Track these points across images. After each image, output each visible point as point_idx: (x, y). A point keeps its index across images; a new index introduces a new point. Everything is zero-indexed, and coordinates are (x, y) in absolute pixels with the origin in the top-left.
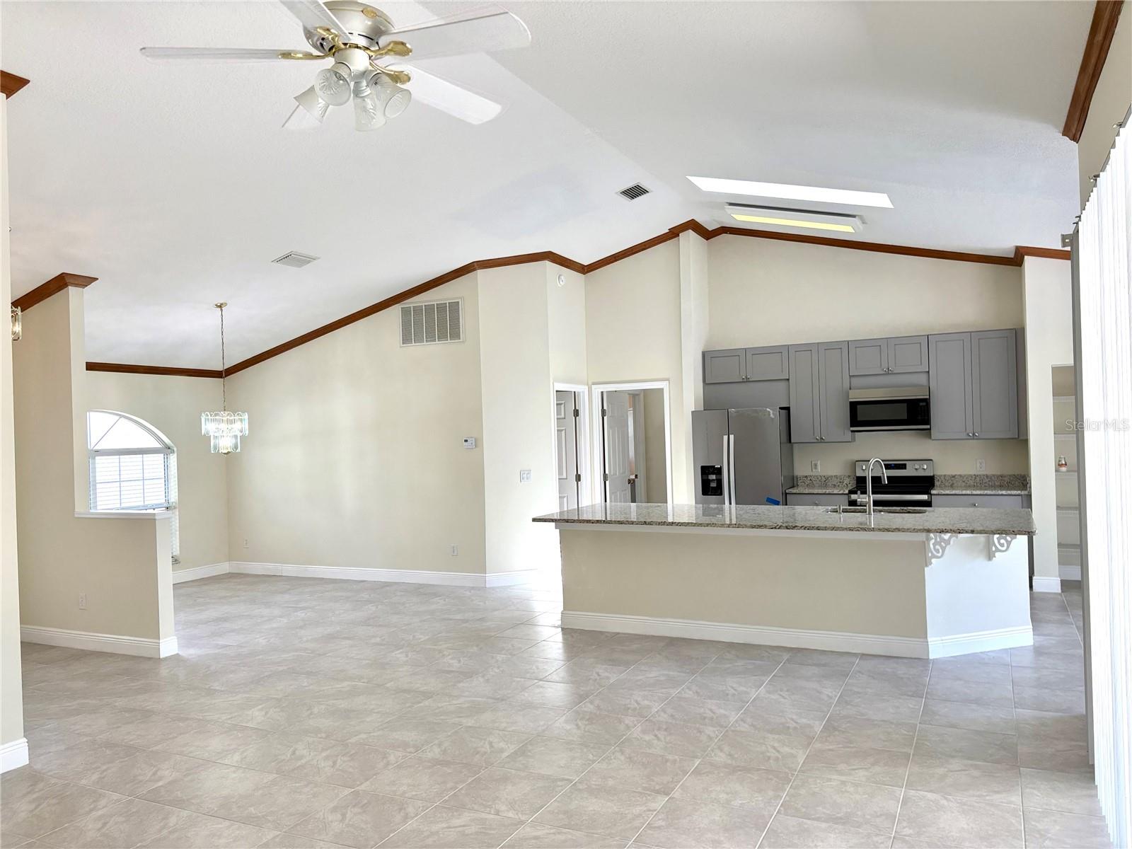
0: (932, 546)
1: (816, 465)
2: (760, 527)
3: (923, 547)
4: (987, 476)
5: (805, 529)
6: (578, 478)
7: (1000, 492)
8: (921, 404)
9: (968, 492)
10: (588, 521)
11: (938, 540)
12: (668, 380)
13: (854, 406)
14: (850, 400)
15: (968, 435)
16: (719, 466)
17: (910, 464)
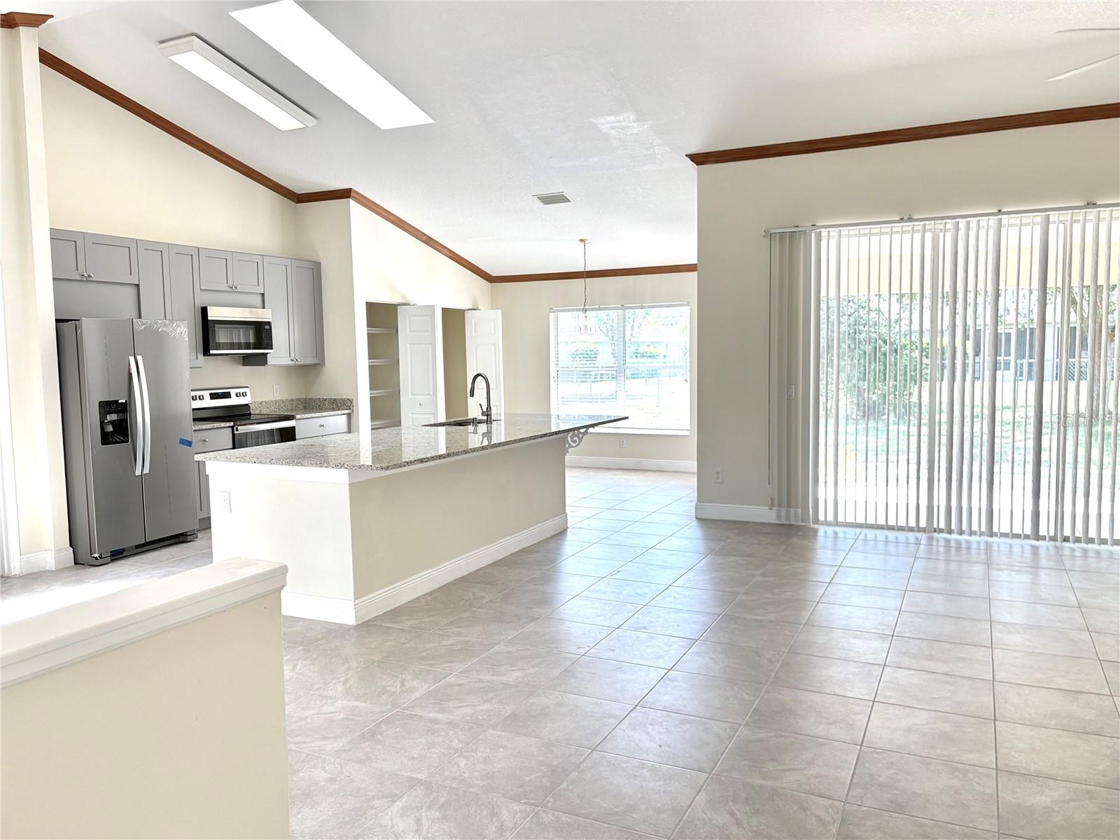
3: (564, 441)
8: (265, 327)
13: (206, 325)
14: (209, 318)
15: (292, 360)
16: (124, 401)
17: (233, 392)
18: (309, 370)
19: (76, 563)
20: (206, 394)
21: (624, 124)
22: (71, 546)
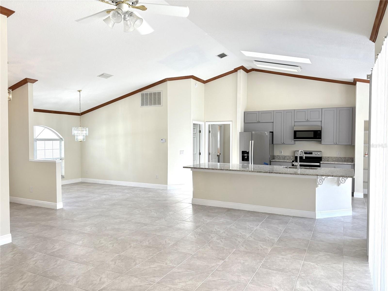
0: (318, 181)
1: (281, 152)
2: (260, 172)
3: (316, 181)
4: (340, 158)
5: (275, 173)
6: (200, 154)
7: (344, 163)
8: (318, 132)
9: (333, 163)
10: (202, 168)
11: (321, 178)
12: (232, 121)
13: (295, 132)
14: (294, 130)
15: (334, 143)
16: (247, 152)
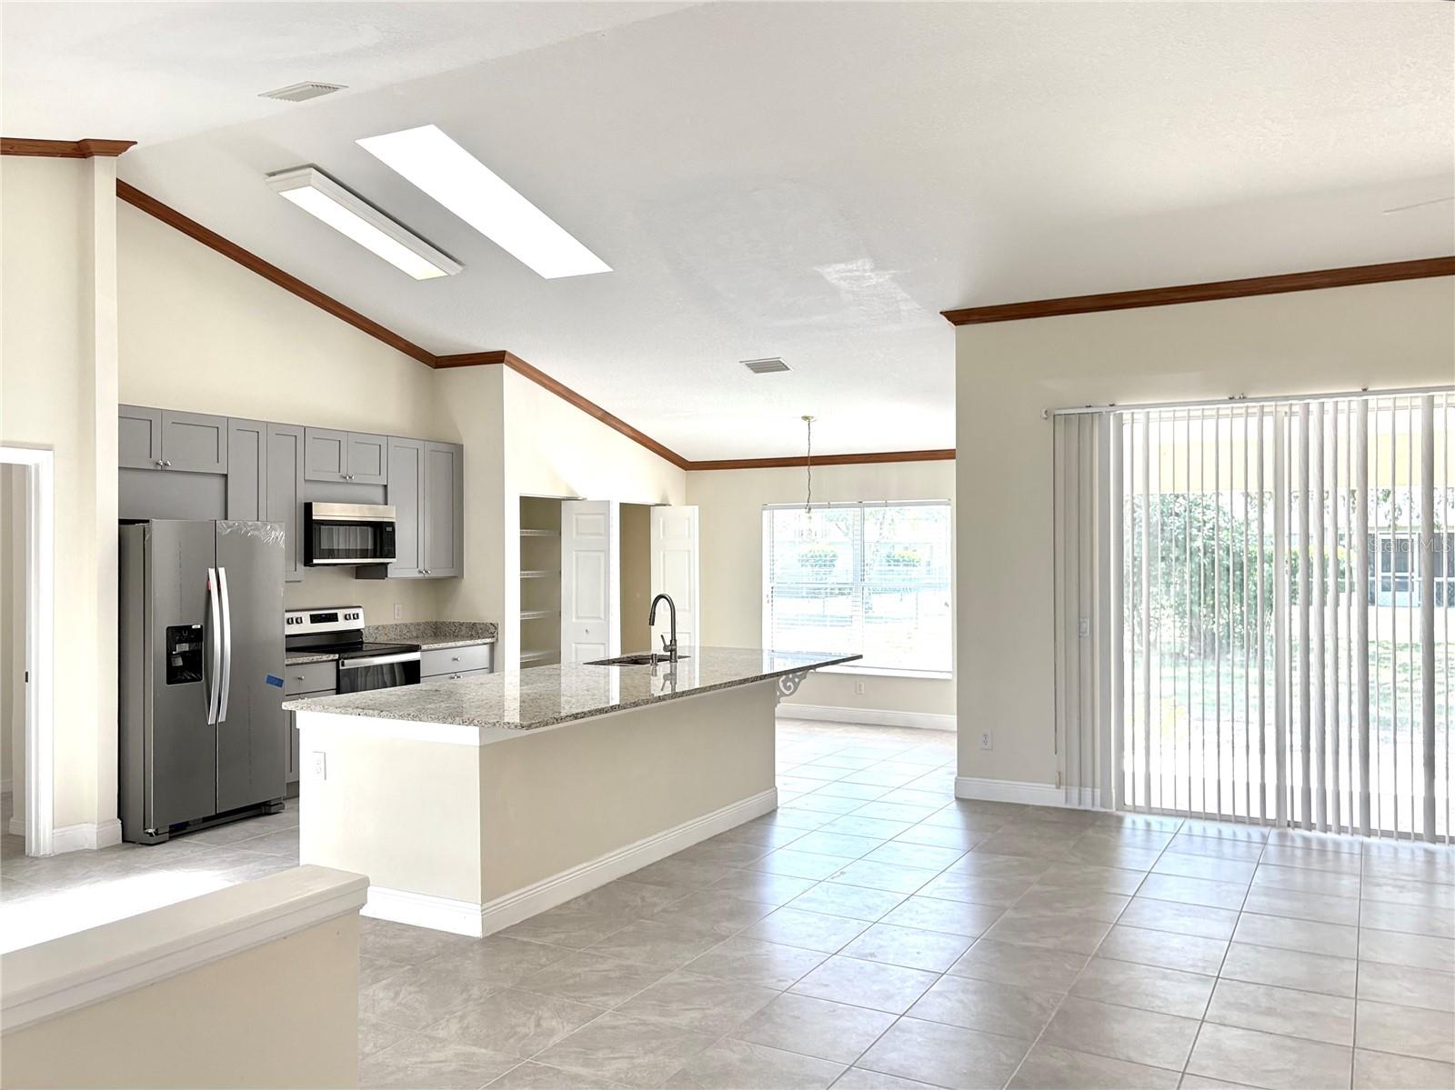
3: (775, 687)
4: (406, 626)
8: (386, 529)
12: (50, 449)
13: (309, 526)
14: (314, 518)
15: (420, 572)
16: (199, 627)
17: (341, 613)
18: (442, 585)
19: (124, 840)
20: (306, 616)
21: (857, 273)
22: (119, 817)
